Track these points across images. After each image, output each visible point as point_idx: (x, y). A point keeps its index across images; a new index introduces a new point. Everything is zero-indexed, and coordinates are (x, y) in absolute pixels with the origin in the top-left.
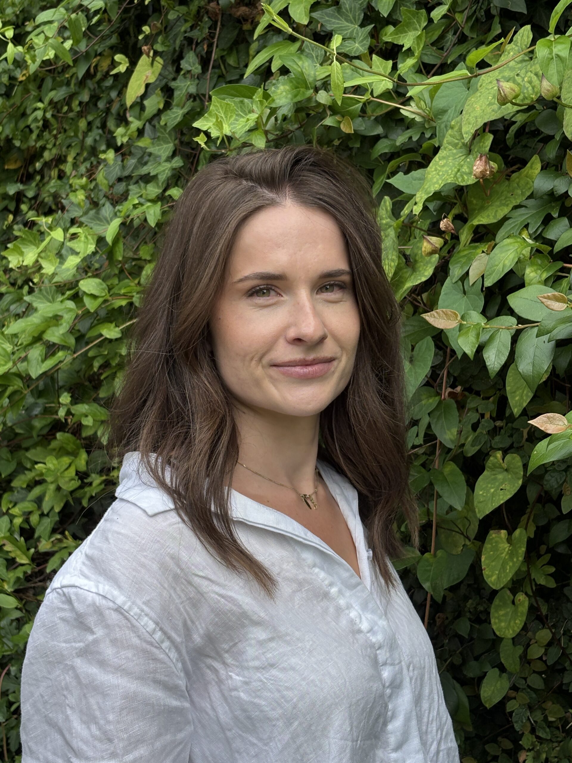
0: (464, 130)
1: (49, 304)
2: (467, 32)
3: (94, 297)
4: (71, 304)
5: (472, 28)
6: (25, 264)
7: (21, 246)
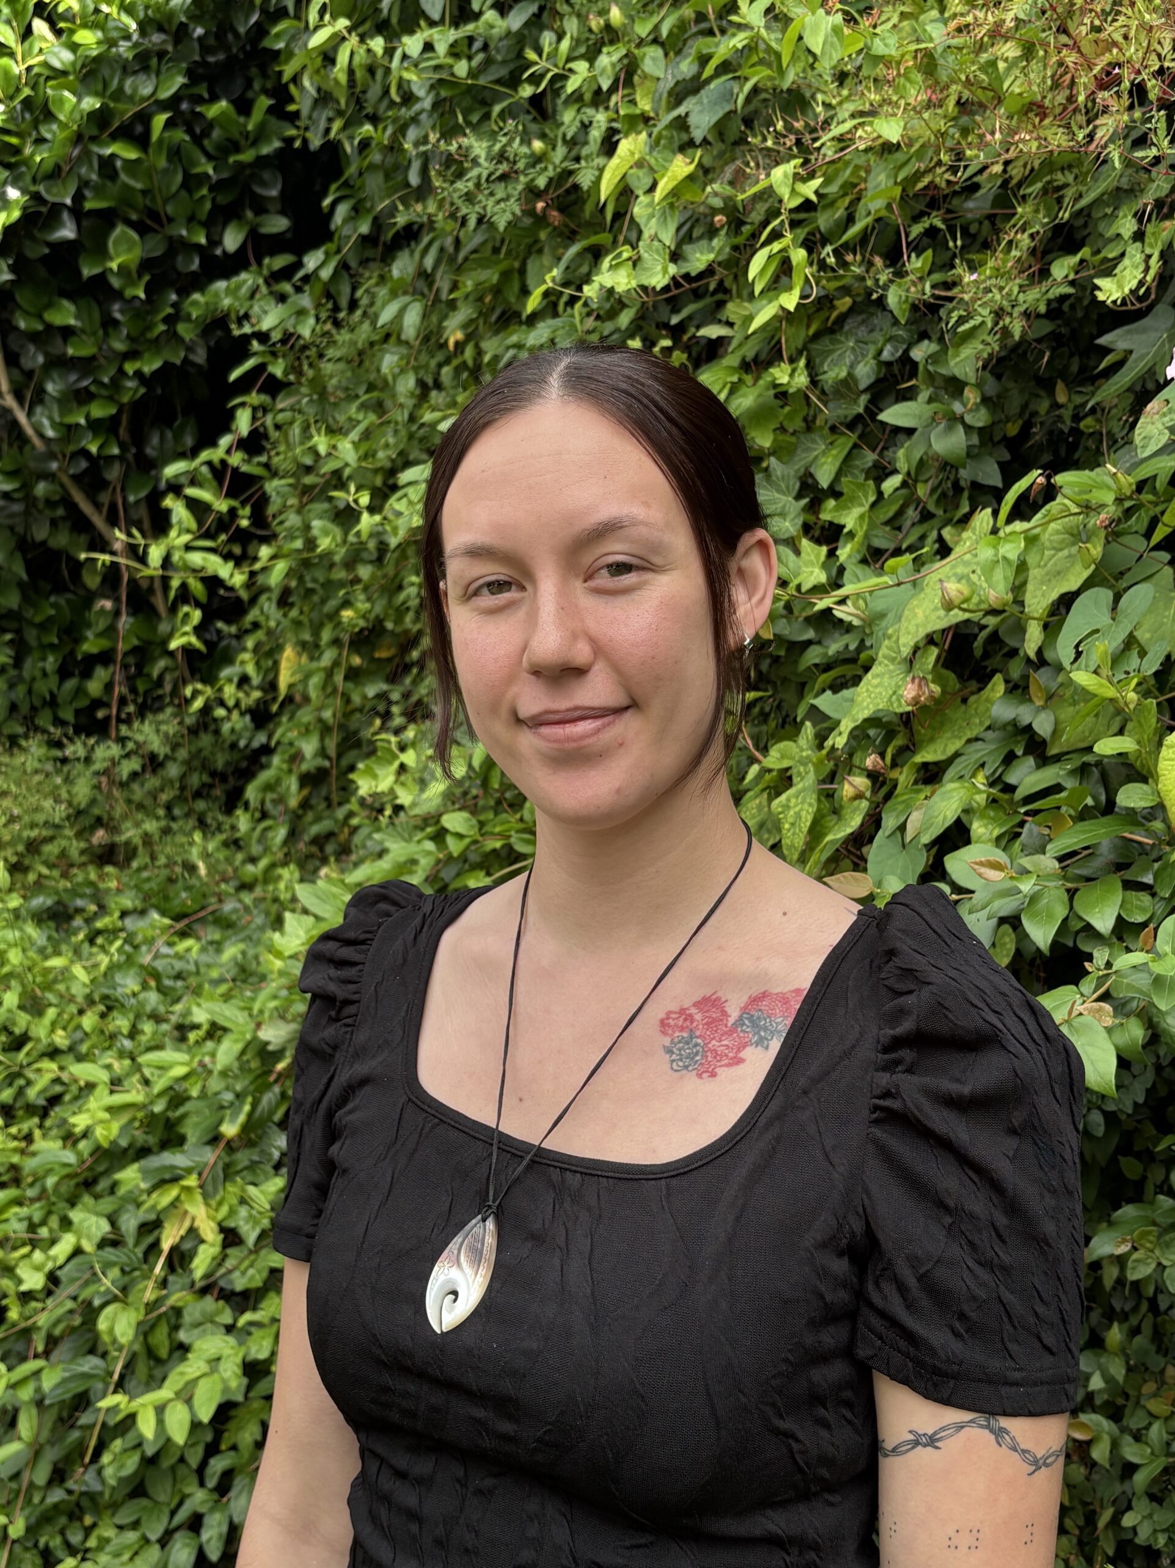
0: (902, 641)
1: (404, 844)
2: (931, 507)
3: (460, 836)
4: (430, 846)
5: (938, 502)
6: (379, 790)
7: (375, 766)
